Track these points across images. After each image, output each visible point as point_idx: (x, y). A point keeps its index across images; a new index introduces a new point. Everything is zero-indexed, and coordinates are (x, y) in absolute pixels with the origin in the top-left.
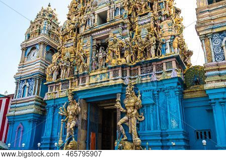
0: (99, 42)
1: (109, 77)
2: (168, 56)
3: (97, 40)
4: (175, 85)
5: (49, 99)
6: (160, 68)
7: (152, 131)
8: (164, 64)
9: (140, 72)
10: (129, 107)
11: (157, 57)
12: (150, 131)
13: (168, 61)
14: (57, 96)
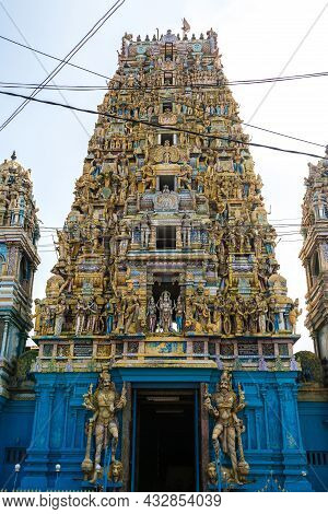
0: (159, 280)
1: (185, 351)
2: (281, 336)
3: (156, 275)
4: (293, 381)
5: (45, 371)
6: (269, 350)
7: (259, 450)
8: (276, 346)
9: (236, 351)
10: (226, 409)
11: (269, 335)
12: (256, 451)
13: (281, 342)
14: (68, 367)
